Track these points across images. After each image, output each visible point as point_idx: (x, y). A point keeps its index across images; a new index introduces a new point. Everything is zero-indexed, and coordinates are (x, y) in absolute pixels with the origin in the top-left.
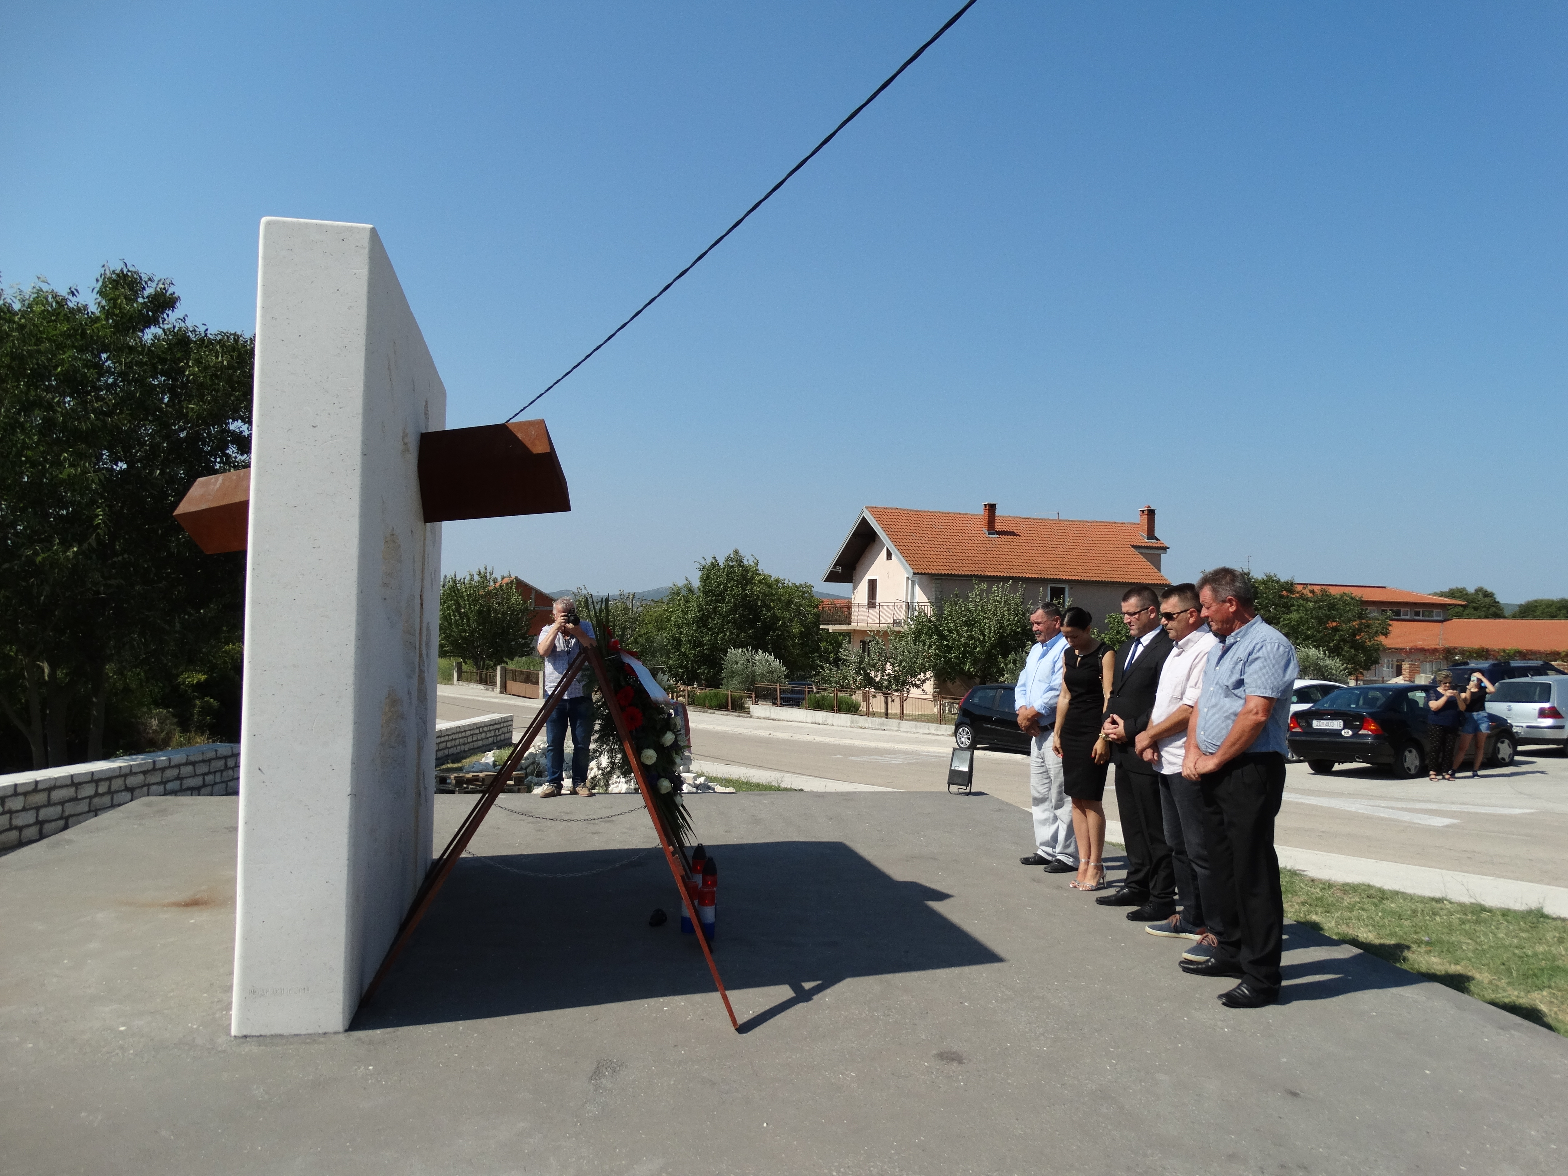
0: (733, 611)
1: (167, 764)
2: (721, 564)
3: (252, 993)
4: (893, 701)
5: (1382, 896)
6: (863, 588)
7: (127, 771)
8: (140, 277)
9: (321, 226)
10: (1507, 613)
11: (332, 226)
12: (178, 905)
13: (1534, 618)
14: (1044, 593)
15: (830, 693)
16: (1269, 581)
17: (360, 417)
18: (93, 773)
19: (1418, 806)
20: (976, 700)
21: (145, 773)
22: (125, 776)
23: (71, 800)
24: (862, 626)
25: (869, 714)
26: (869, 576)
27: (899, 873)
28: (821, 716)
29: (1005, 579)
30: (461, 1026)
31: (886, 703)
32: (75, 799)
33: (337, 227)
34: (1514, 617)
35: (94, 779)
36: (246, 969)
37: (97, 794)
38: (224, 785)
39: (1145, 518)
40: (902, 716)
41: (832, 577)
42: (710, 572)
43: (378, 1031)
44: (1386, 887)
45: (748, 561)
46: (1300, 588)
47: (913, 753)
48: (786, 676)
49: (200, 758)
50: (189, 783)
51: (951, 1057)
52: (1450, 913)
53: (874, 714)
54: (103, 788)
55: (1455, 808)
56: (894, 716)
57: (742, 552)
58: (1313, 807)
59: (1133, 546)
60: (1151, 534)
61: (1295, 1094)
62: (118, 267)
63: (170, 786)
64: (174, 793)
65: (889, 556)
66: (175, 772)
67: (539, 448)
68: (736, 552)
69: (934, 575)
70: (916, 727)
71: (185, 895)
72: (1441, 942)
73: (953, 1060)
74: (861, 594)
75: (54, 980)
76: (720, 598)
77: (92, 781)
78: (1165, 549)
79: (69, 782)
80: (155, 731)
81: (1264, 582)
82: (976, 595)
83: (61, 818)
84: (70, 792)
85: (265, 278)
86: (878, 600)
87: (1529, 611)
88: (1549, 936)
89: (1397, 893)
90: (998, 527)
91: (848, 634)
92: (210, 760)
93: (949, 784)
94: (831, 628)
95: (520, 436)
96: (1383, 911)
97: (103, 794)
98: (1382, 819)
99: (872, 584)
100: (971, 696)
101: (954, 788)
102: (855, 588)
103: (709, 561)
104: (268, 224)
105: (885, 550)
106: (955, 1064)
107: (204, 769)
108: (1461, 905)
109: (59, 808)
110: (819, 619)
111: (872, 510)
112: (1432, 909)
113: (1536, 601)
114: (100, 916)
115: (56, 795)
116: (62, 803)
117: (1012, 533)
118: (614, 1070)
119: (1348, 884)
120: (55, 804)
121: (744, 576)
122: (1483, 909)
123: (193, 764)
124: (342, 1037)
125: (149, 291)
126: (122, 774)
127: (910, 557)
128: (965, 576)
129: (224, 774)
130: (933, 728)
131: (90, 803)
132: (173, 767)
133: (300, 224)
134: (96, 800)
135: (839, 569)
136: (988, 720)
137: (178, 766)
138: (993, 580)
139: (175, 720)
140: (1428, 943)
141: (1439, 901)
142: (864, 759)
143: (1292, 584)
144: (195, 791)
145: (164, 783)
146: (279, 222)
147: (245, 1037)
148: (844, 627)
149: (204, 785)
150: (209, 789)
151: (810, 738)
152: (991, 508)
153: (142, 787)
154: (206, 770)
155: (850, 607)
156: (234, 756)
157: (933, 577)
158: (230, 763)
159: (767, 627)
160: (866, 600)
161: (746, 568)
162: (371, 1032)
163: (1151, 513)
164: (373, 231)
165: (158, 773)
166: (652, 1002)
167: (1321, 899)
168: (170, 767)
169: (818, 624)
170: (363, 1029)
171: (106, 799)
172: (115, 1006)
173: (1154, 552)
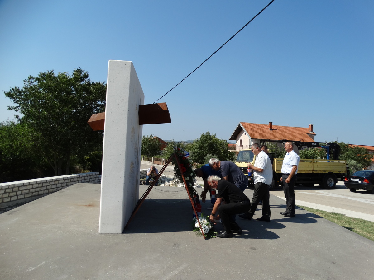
0: (208, 146)
3: (103, 224)
6: (239, 141)
8: (82, 71)
9: (121, 61)
11: (123, 62)
12: (86, 206)
17: (128, 102)
18: (67, 177)
21: (78, 178)
22: (74, 178)
24: (238, 151)
26: (240, 139)
30: (146, 234)
32: (64, 183)
35: (68, 179)
36: (102, 219)
37: (68, 182)
39: (310, 127)
41: (231, 139)
42: (203, 135)
43: (128, 234)
44: (365, 220)
49: (89, 175)
50: (87, 180)
57: (209, 132)
59: (307, 134)
60: (312, 131)
61: (334, 263)
64: (84, 182)
65: (245, 134)
66: (84, 178)
67: (165, 109)
71: (88, 204)
73: (253, 249)
74: (238, 143)
75: (63, 219)
76: (205, 143)
77: (67, 179)
78: (315, 135)
79: (63, 179)
80: (78, 169)
81: (341, 144)
83: (61, 187)
84: (62, 181)
86: (242, 144)
90: (273, 128)
91: (235, 153)
92: (91, 176)
94: (231, 151)
95: (160, 106)
96: (364, 225)
99: (241, 141)
102: (237, 142)
104: (110, 61)
105: (244, 133)
106: (254, 250)
107: (89, 177)
109: (61, 185)
110: (228, 148)
111: (242, 123)
114: (71, 207)
115: (60, 182)
116: (61, 184)
117: (276, 130)
118: (178, 245)
119: (356, 218)
120: (60, 184)
121: (210, 138)
123: (87, 176)
124: (121, 235)
127: (250, 134)
128: (264, 139)
129: (94, 179)
133: (117, 61)
134: (68, 183)
135: (233, 137)
137: (84, 177)
139: (82, 167)
144: (88, 182)
145: (81, 180)
146: (112, 61)
147: (102, 233)
148: (234, 151)
149: (90, 181)
152: (271, 123)
153: (77, 181)
154: (90, 178)
155: (235, 146)
156: (96, 175)
157: (256, 139)
158: (95, 176)
159: (216, 150)
160: (239, 144)
161: (210, 136)
162: (127, 234)
163: (312, 126)
164: (132, 63)
165: (80, 178)
166: (186, 232)
167: (348, 221)
168: (83, 177)
169: (228, 150)
170: (125, 233)
171: (70, 183)
172: (75, 225)
173: (312, 135)
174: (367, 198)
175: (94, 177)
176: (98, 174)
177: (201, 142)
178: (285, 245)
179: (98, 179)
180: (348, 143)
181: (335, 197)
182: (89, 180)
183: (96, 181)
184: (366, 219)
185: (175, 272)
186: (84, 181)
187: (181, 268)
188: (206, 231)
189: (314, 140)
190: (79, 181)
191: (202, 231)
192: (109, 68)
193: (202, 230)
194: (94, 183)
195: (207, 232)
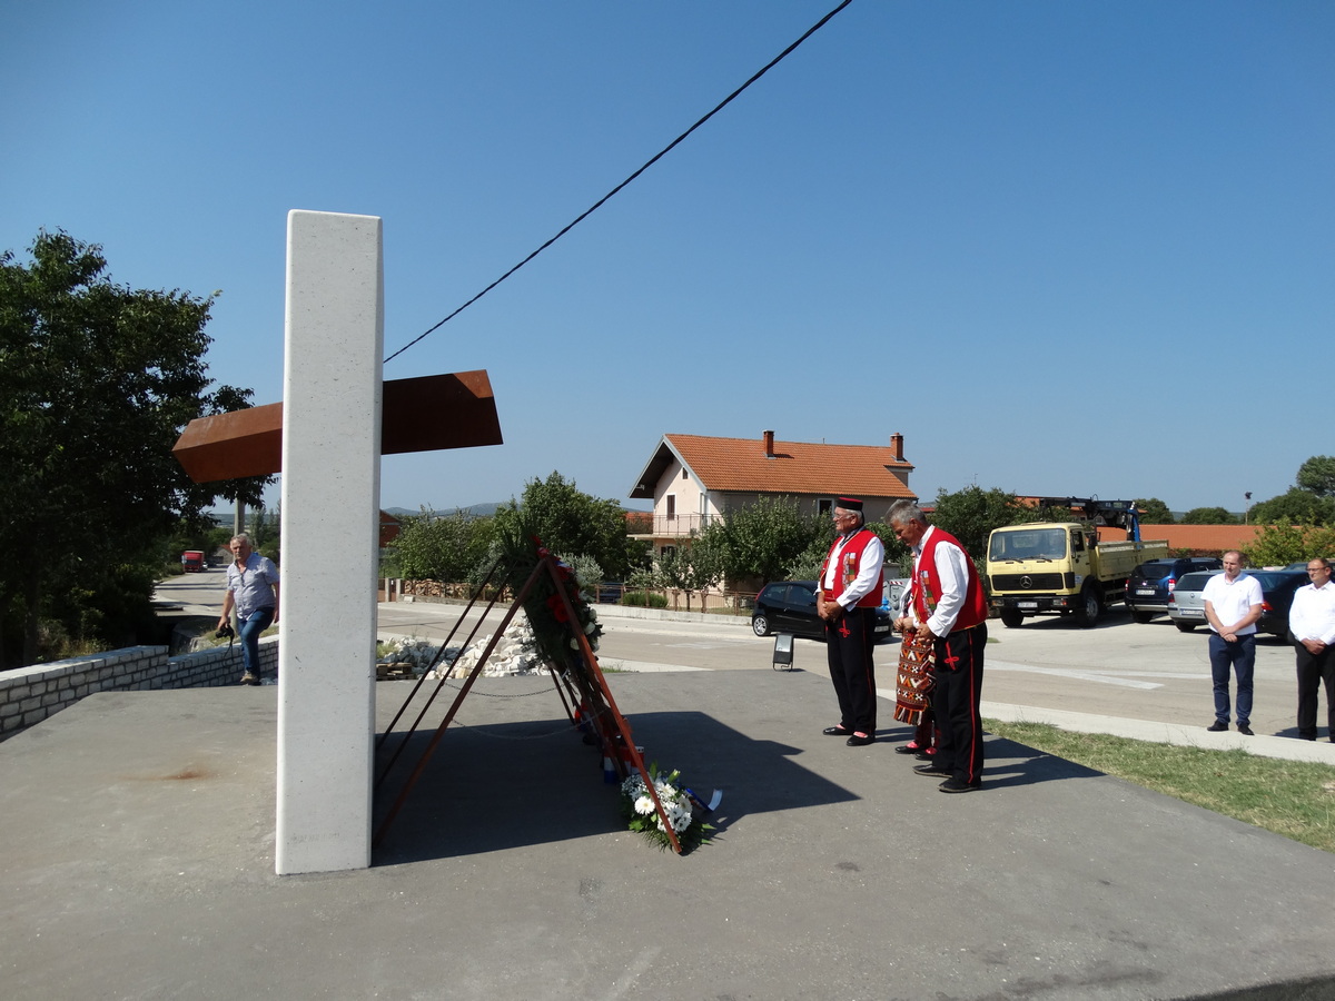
0: (556, 524)
1: (103, 664)
2: (544, 483)
3: (293, 839)
4: (694, 597)
5: (1121, 743)
6: (663, 502)
7: (71, 671)
8: (73, 243)
9: (339, 217)
10: (1176, 519)
11: (347, 218)
12: (175, 778)
13: (1199, 523)
14: (816, 503)
15: (642, 592)
16: (996, 494)
17: (373, 372)
18: (43, 674)
19: (1130, 674)
20: (770, 595)
21: (85, 673)
22: (69, 676)
23: (26, 698)
24: (663, 535)
25: (676, 609)
26: (669, 492)
27: (756, 734)
28: (635, 611)
29: (783, 494)
30: (460, 859)
31: (688, 599)
32: (29, 697)
33: (352, 218)
34: (1182, 523)
35: (45, 679)
36: (288, 820)
37: (47, 692)
38: (148, 682)
39: (895, 443)
40: (703, 610)
41: (637, 494)
42: (534, 490)
43: (395, 866)
44: (1123, 736)
45: (566, 482)
46: (1019, 500)
47: (717, 640)
48: (603, 578)
49: (130, 659)
50: (120, 680)
51: (848, 867)
52: (1175, 755)
53: (681, 609)
54: (52, 687)
55: (1159, 675)
56: (695, 610)
57: (560, 473)
58: (1050, 676)
59: (886, 466)
60: (900, 456)
61: (1107, 883)
62: (55, 233)
63: (105, 684)
64: (109, 689)
65: (685, 475)
66: (109, 671)
67: (482, 394)
68: (556, 473)
69: (724, 491)
70: (717, 619)
71: (178, 770)
72: (1171, 775)
73: (851, 868)
74: (661, 508)
75: (102, 840)
76: (545, 511)
77: (43, 681)
78: (911, 468)
79: (24, 682)
80: (47, 640)
81: (991, 495)
82: (759, 507)
83: (18, 714)
84: (24, 691)
85: (293, 259)
86: (677, 511)
87: (1194, 518)
88: (1251, 769)
89: (1132, 740)
90: (776, 451)
91: (650, 543)
92: (137, 660)
93: (774, 662)
94: (636, 537)
95: (466, 383)
96: (1124, 753)
97: (52, 692)
98: (1106, 684)
99: (671, 499)
100: (765, 592)
101: (778, 666)
102: (656, 503)
103: (534, 481)
104: (295, 215)
105: (682, 470)
106: (853, 871)
107: (131, 668)
108: (1182, 748)
109: (17, 705)
110: (625, 530)
111: (671, 437)
112: (1161, 751)
113: (1199, 510)
114: (113, 789)
115: (15, 694)
116: (19, 701)
117: (788, 456)
118: (596, 887)
119: (1093, 734)
120: (14, 702)
121: (564, 494)
122: (1199, 750)
123: (124, 664)
124: (368, 872)
125: (80, 255)
126: (67, 674)
127: (703, 476)
128: (752, 491)
129: (149, 672)
130: (731, 619)
131: (41, 701)
132: (109, 667)
133: (322, 215)
134: (46, 697)
135: (643, 487)
136: (780, 611)
137: (112, 666)
138: (774, 494)
140: (1163, 777)
141: (1164, 745)
142: (679, 645)
143: (1014, 497)
144: (126, 687)
145: (100, 681)
146: (304, 214)
147: (289, 875)
148: (648, 536)
149: (133, 682)
150: (137, 685)
151: (629, 630)
152: (770, 435)
153: (83, 685)
154: (135, 669)
155: (652, 519)
156: (157, 656)
157: (723, 492)
158: (154, 663)
159: (586, 537)
160: (666, 513)
161: (565, 488)
162: (389, 867)
163: (900, 439)
164: (380, 222)
165: (96, 673)
166: (604, 835)
167: (1076, 746)
168: (105, 667)
169: (624, 533)
170: (383, 865)
171: (55, 697)
172: (166, 857)
173: (902, 471)
174: (1100, 668)
175: (151, 667)
176: (164, 654)
177: (533, 508)
178: (942, 844)
179: (164, 670)
180: (1011, 492)
181: (1005, 673)
182: (130, 676)
183: (157, 681)
184: (1124, 734)
185: (627, 982)
186: (112, 685)
187: (641, 965)
188: (681, 825)
189: (910, 488)
190: (93, 686)
191: (668, 826)
192: (293, 243)
193: (665, 822)
194: (151, 689)
195: (684, 828)
